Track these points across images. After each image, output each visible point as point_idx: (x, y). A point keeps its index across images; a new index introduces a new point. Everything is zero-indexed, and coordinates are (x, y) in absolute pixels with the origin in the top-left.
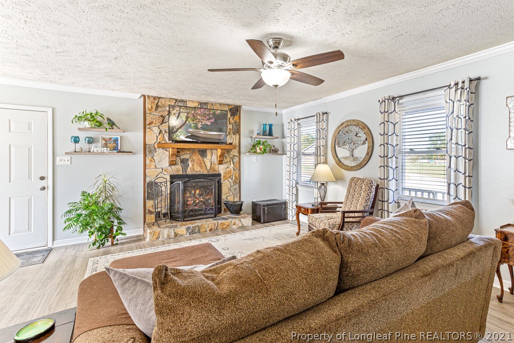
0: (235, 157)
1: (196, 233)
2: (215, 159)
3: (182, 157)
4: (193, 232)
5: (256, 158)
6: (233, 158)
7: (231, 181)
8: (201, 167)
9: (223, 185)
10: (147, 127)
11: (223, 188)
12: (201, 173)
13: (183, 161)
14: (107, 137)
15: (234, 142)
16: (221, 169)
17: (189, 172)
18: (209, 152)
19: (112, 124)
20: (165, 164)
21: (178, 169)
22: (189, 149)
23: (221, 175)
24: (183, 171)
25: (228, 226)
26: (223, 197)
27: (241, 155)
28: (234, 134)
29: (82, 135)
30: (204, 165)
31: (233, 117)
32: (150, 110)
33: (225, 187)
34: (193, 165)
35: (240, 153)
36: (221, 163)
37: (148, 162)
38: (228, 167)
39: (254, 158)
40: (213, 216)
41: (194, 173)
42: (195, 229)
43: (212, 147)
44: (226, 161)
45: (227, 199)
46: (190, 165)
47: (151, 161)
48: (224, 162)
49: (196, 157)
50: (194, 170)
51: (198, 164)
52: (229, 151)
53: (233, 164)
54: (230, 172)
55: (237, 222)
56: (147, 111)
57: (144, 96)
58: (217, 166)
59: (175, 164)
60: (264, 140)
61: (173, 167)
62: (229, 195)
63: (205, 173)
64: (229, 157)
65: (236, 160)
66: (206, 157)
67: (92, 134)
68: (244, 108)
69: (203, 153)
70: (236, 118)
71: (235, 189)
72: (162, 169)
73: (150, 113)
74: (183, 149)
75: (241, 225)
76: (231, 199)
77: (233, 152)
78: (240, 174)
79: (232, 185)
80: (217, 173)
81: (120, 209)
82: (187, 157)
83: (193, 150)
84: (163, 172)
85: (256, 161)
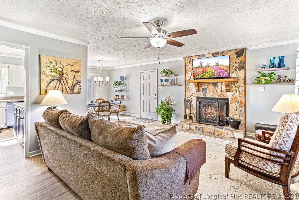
0: (241, 87)
1: (201, 131)
2: (224, 88)
3: (203, 87)
4: (199, 130)
5: (263, 88)
6: (239, 88)
7: (237, 104)
8: (214, 93)
9: (230, 106)
10: (186, 72)
11: (230, 108)
12: (214, 97)
13: (203, 89)
14: (172, 79)
15: (240, 76)
16: (229, 95)
17: (207, 96)
18: (219, 84)
19: (171, 73)
20: (194, 91)
21: (200, 94)
22: (206, 83)
23: (229, 99)
24: (203, 95)
25: (222, 133)
26: (231, 115)
27: (247, 85)
28: (240, 70)
29: (164, 78)
30: (216, 92)
31: (239, 58)
32: (187, 64)
33: (232, 108)
34: (209, 92)
35: (245, 84)
36: (228, 91)
37: (186, 89)
38: (234, 94)
39: (261, 88)
40: (217, 125)
41: (209, 97)
42: (200, 129)
43: (222, 81)
44: (232, 90)
45: (234, 117)
46: (208, 92)
47: (188, 89)
48: (231, 90)
49: (211, 87)
50: (209, 95)
51: (212, 91)
52: (235, 83)
53: (239, 92)
54: (236, 97)
55: (230, 133)
56: (186, 65)
57: (185, 57)
58: (226, 93)
59: (199, 91)
60: (270, 72)
61: (198, 93)
62: (235, 114)
63: (217, 97)
64: (235, 87)
65: (242, 89)
66: (218, 87)
67: (167, 78)
68: (250, 48)
69: (215, 85)
70: (242, 58)
71: (241, 111)
72: (193, 93)
73: (187, 65)
74: (203, 83)
75: (232, 136)
76: (236, 117)
77: (239, 84)
78: (245, 100)
79: (238, 107)
80: (226, 98)
81: (174, 110)
82: (205, 87)
83: (209, 83)
84: (193, 95)
85: (263, 90)
